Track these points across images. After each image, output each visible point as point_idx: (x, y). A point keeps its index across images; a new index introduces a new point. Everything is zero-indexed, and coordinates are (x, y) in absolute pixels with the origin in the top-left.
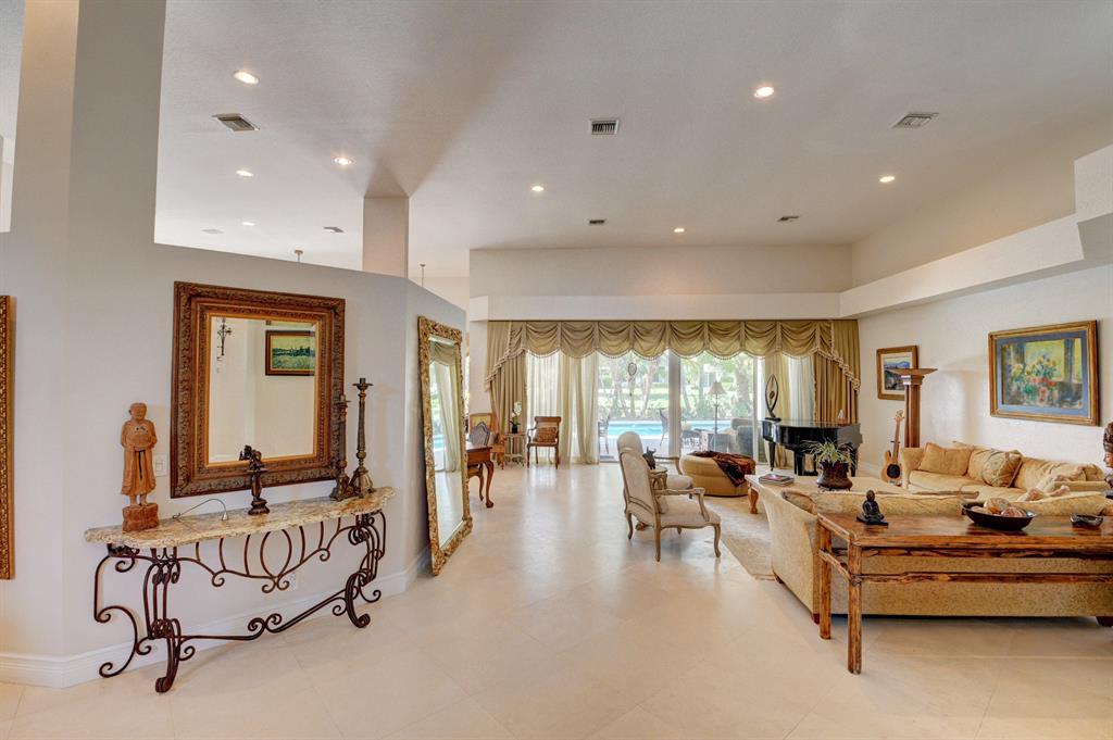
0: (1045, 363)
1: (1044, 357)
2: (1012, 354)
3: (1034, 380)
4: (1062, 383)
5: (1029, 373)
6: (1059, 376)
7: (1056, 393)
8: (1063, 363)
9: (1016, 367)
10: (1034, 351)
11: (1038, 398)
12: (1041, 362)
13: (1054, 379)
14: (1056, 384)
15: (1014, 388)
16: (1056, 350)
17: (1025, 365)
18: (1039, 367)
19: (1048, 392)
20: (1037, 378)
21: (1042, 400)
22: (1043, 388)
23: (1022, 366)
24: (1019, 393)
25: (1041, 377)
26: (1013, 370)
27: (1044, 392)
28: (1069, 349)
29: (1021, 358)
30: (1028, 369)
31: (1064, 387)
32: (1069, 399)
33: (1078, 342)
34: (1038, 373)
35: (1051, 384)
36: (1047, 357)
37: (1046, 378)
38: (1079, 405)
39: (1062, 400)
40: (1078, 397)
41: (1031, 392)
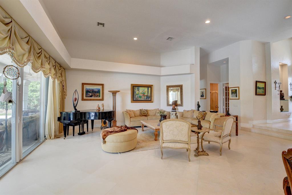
0: (144, 91)
2: (136, 89)
3: (141, 95)
5: (140, 93)
6: (146, 94)
7: (145, 97)
8: (147, 92)
9: (137, 92)
10: (141, 89)
13: (145, 95)
15: (137, 96)
16: (146, 89)
17: (139, 92)
18: (142, 92)
19: (144, 97)
21: (143, 99)
23: (138, 92)
24: (138, 97)
26: (136, 93)
28: (148, 89)
29: (138, 90)
30: (140, 92)
31: (147, 96)
33: (150, 88)
34: (142, 93)
37: (144, 94)
38: (150, 99)
39: (147, 98)
40: (149, 98)
41: (140, 97)
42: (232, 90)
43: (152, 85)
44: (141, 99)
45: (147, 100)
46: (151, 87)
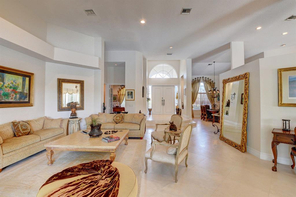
0: (14, 84)
1: (14, 81)
3: (8, 90)
4: (20, 92)
5: (6, 87)
6: (20, 90)
7: (18, 96)
8: (21, 85)
10: (9, 78)
11: (10, 98)
12: (12, 83)
13: (18, 90)
14: (18, 92)
16: (19, 79)
17: (4, 83)
18: (11, 85)
19: (15, 95)
20: (10, 89)
21: (12, 99)
22: (12, 94)
23: (2, 83)
25: (12, 89)
27: (13, 95)
28: (24, 81)
29: (2, 80)
30: (6, 85)
31: (21, 93)
32: (23, 98)
33: (27, 79)
34: (11, 87)
35: (16, 92)
36: (16, 81)
37: (14, 90)
38: (27, 100)
39: (20, 98)
40: (26, 97)
41: (6, 95)
42: (128, 92)
43: (33, 74)
44: (7, 100)
45: (22, 101)
46: (30, 77)
